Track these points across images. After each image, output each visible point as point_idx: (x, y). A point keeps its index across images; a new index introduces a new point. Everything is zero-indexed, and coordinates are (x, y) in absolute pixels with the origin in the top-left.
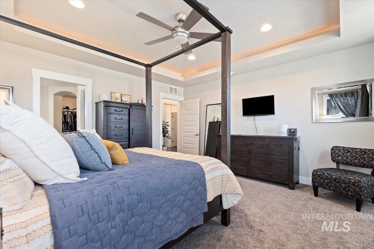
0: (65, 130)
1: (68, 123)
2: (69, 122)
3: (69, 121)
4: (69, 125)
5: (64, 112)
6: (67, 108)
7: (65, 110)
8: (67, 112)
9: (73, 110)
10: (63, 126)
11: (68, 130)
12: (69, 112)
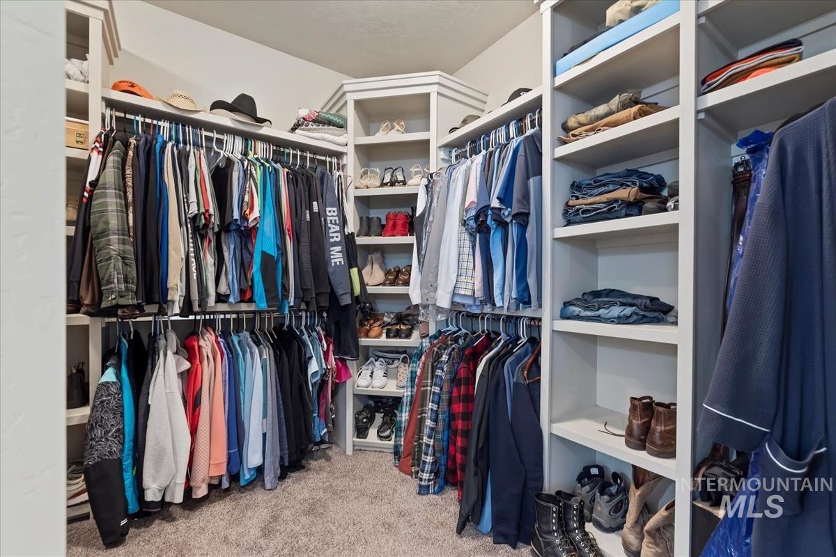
0: (221, 298)
1: (246, 234)
2: (255, 228)
4: (257, 259)
6: (245, 104)
7: (226, 120)
8: (239, 141)
9: (289, 130)
11: (252, 301)
12: (259, 143)
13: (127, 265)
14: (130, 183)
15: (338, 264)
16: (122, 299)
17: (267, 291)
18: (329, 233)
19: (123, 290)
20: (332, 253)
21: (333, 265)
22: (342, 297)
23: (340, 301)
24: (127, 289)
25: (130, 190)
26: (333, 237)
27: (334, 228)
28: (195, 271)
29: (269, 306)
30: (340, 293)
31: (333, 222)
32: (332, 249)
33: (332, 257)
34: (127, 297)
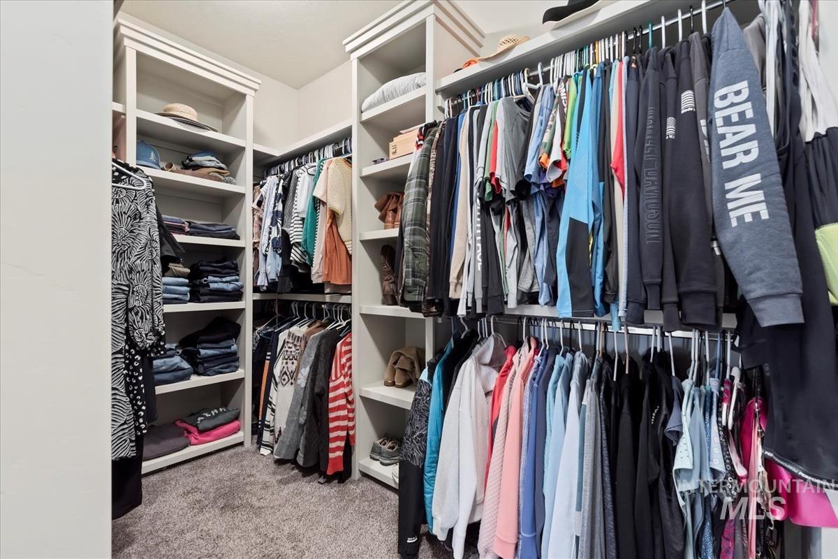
13: (416, 257)
14: (432, 168)
15: (748, 219)
16: (410, 294)
17: (573, 287)
18: (720, 149)
19: (410, 284)
20: (729, 196)
21: (734, 223)
22: (761, 306)
23: (757, 314)
24: (415, 284)
25: (431, 175)
26: (733, 157)
27: (734, 134)
28: (481, 260)
29: (574, 314)
30: (753, 295)
31: (735, 118)
32: (728, 186)
33: (730, 206)
34: (413, 293)
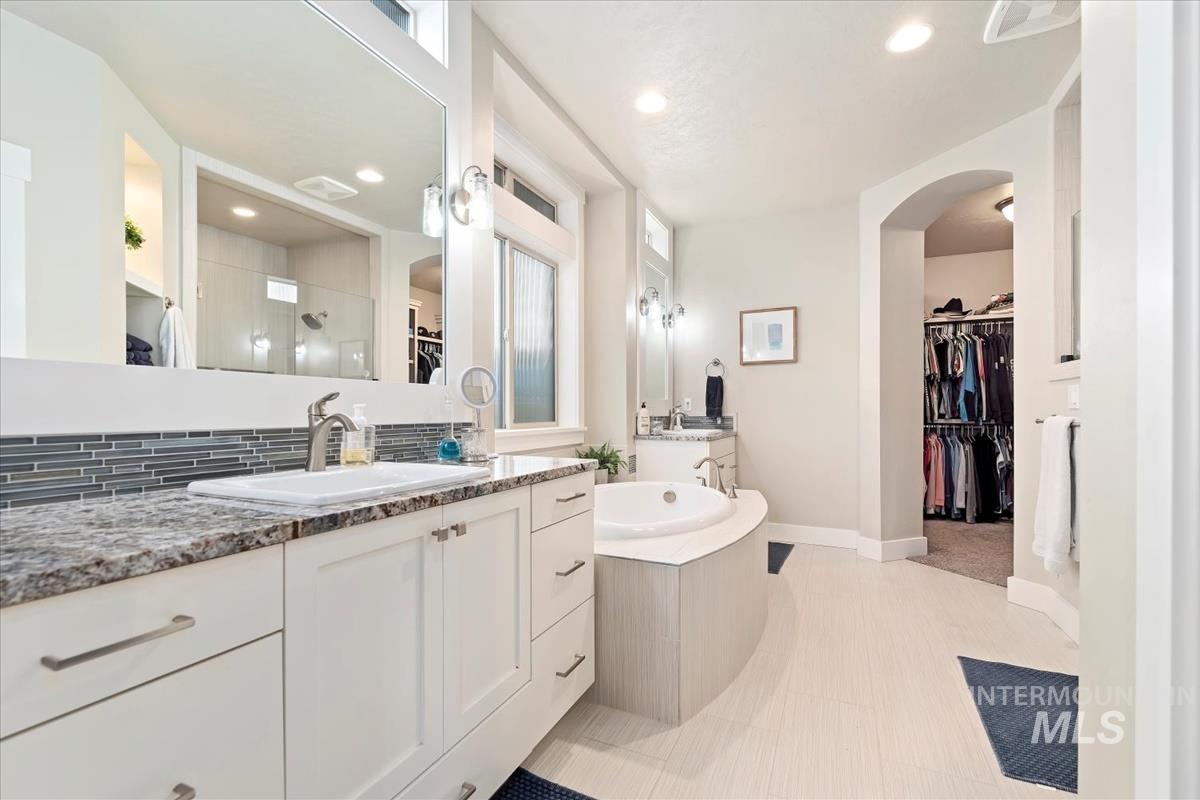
0: (941, 416)
1: (956, 382)
2: (961, 378)
3: (961, 370)
4: (962, 394)
5: (940, 330)
6: (955, 305)
7: (943, 318)
8: (951, 328)
9: (983, 313)
10: (935, 396)
11: (959, 417)
12: (964, 326)
17: (968, 412)
29: (969, 422)
